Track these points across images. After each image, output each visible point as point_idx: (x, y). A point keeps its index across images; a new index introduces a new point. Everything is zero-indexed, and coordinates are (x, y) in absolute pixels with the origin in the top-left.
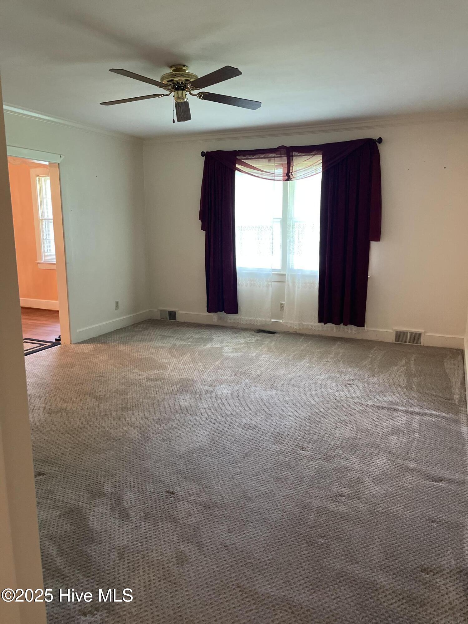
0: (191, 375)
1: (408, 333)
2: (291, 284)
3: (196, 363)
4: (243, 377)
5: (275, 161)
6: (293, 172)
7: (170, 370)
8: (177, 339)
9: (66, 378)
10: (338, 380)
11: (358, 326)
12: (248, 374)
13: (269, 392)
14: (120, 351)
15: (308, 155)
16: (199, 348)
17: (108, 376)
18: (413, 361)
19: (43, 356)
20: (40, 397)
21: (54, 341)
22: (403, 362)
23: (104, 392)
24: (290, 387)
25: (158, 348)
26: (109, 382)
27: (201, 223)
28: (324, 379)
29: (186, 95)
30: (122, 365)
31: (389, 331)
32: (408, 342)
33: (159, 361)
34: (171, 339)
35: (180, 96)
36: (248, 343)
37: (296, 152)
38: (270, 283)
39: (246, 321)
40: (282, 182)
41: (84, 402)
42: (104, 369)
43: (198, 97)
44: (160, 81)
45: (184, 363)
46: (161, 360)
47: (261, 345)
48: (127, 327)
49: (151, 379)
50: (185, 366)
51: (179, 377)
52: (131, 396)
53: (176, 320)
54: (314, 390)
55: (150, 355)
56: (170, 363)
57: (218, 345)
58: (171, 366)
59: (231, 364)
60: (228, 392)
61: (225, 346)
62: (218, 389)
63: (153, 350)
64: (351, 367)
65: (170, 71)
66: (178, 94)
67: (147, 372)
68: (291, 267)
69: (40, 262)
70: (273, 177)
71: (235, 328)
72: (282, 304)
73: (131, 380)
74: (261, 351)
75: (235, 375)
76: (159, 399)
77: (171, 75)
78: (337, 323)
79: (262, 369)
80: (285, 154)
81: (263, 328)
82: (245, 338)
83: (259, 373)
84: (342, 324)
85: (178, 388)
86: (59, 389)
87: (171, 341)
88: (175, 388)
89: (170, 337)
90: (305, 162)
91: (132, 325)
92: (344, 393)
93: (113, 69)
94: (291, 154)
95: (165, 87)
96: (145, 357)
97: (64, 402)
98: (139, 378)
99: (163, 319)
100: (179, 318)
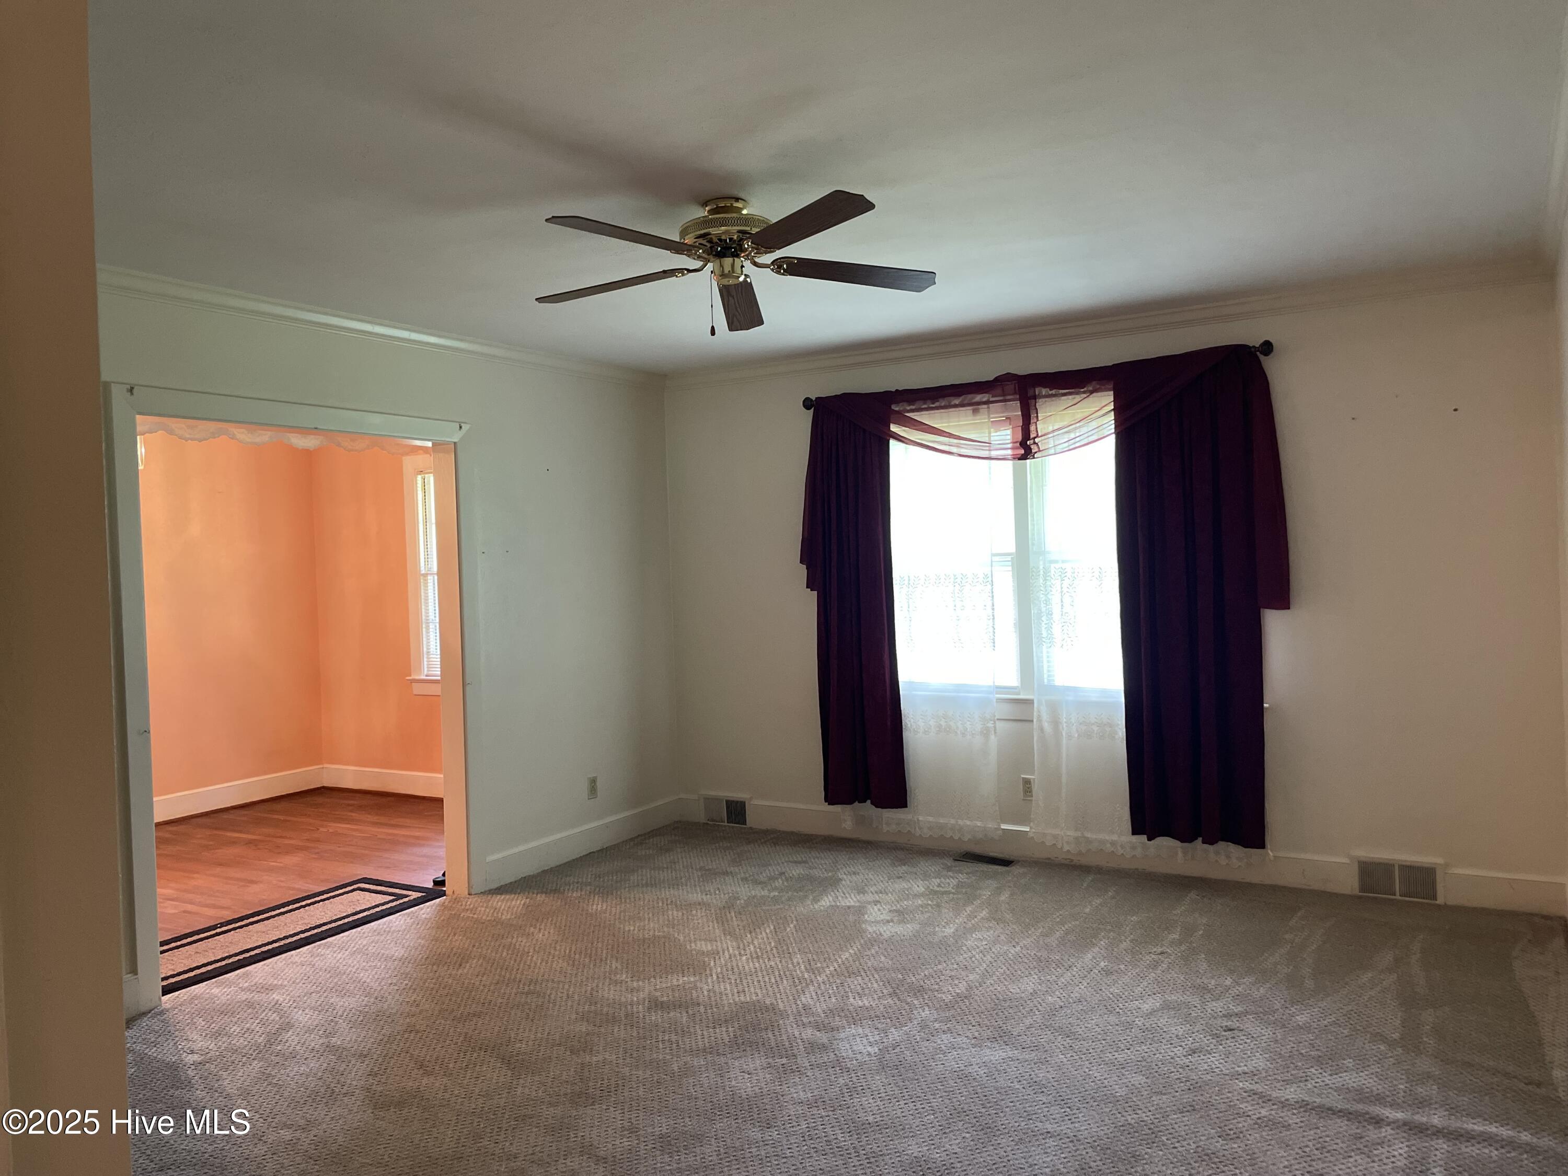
0: (771, 993)
1: (1397, 868)
2: (1047, 727)
3: (787, 955)
4: (916, 1002)
5: (989, 412)
6: (1037, 436)
7: (715, 977)
8: (742, 879)
9: (441, 996)
10: (1194, 1014)
11: (1246, 846)
12: (930, 993)
13: (988, 1051)
14: (591, 915)
15: (1077, 393)
16: (800, 909)
17: (548, 992)
18: (1418, 955)
19: (394, 931)
20: (363, 1056)
21: (430, 885)
22: (1387, 958)
23: (530, 1043)
24: (1052, 1037)
25: (690, 906)
26: (551, 1012)
27: (806, 571)
28: (1153, 1012)
29: (742, 266)
30: (590, 957)
31: (1338, 860)
32: (1398, 893)
33: (688, 947)
34: (729, 879)
35: (726, 271)
36: (936, 892)
37: (1045, 387)
38: (990, 725)
39: (930, 828)
40: (1010, 464)
41: (475, 1075)
42: (542, 970)
43: (772, 270)
44: (678, 240)
45: (754, 956)
46: (693, 945)
47: (970, 899)
48: (618, 844)
49: (662, 1003)
50: (757, 965)
51: (737, 999)
52: (600, 1058)
53: (744, 823)
54: (1122, 1046)
55: (666, 929)
56: (718, 953)
57: (851, 901)
58: (718, 962)
59: (883, 958)
60: (869, 1049)
61: (869, 903)
62: (842, 1040)
63: (675, 914)
64: (1231, 972)
65: (702, 212)
66: (721, 266)
67: (652, 980)
68: (1046, 681)
69: (417, 678)
70: (987, 452)
71: (902, 849)
72: (1027, 782)
73: (608, 1005)
74: (971, 917)
75: (893, 994)
76: (676, 1068)
77: (705, 222)
78: (1185, 837)
79: (971, 977)
80: (1015, 393)
81: (978, 850)
82: (926, 876)
83: (962, 988)
84: (1200, 839)
85: (732, 1034)
86: (417, 1032)
87: (726, 885)
88: (723, 1034)
89: (726, 873)
90: (1069, 411)
91: (632, 839)
92: (1215, 1060)
93: (553, 217)
94: (1030, 393)
95: (689, 250)
96: (654, 935)
97: (421, 1071)
98: (629, 1000)
99: (713, 820)
100: (753, 820)
